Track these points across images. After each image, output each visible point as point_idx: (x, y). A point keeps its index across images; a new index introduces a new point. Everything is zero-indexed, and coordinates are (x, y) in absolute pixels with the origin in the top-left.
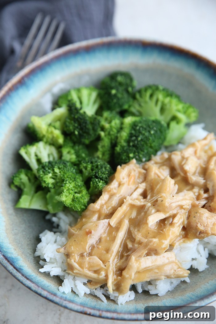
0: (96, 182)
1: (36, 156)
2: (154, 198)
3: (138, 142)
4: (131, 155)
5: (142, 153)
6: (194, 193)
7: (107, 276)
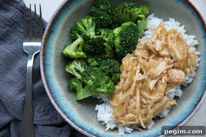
0: (115, 75)
1: (75, 69)
2: (148, 73)
3: (127, 43)
4: (126, 52)
5: (131, 48)
6: (166, 61)
7: (139, 120)
